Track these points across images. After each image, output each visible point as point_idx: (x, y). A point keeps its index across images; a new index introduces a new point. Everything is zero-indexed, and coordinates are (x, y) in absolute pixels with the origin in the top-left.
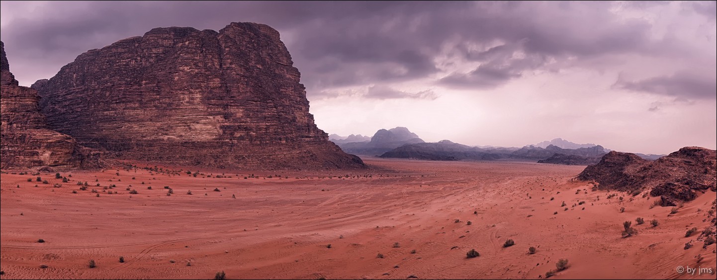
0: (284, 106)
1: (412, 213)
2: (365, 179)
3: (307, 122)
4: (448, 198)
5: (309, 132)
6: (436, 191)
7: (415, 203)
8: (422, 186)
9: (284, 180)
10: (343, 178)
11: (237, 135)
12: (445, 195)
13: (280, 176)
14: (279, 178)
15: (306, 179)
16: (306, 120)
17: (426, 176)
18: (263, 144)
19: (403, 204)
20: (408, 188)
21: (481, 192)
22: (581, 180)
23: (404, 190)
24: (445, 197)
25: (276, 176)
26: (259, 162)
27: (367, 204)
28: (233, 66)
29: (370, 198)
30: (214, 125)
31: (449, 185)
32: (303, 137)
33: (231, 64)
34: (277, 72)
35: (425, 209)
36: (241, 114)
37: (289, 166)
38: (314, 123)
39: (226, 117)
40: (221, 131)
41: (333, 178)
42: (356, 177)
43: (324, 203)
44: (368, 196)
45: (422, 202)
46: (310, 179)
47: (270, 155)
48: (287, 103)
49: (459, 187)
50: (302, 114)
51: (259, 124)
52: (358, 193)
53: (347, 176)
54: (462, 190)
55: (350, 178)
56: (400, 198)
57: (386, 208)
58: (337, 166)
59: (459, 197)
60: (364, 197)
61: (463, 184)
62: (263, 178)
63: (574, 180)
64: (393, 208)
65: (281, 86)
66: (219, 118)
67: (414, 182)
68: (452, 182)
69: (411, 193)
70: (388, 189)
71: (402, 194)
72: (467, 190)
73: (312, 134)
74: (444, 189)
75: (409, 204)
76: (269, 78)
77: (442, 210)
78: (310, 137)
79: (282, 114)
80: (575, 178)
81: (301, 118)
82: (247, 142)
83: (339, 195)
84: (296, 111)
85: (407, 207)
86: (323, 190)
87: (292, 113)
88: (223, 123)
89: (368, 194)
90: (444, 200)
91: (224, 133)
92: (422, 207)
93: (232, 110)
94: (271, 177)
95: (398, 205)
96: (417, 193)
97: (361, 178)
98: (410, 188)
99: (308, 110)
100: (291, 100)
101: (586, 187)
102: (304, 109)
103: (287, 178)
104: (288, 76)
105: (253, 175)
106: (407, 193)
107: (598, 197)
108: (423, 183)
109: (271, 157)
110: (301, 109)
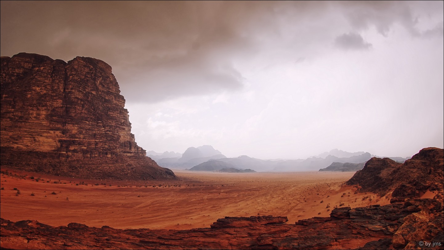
0: (111, 127)
1: (207, 215)
2: (175, 188)
4: (239, 203)
5: (130, 149)
6: (231, 197)
7: (212, 207)
8: (221, 193)
9: (108, 187)
10: (156, 187)
11: (72, 148)
12: (238, 201)
13: (105, 184)
14: (104, 186)
15: (126, 187)
16: (128, 139)
17: (226, 186)
18: (93, 157)
19: (202, 208)
20: (208, 196)
21: (268, 197)
22: (348, 184)
23: (205, 197)
24: (237, 202)
25: (102, 184)
26: (88, 172)
27: (174, 207)
28: (73, 91)
29: (176, 203)
30: (54, 138)
31: (243, 193)
32: (125, 152)
33: (72, 89)
34: (107, 98)
35: (219, 211)
36: (76, 131)
37: (112, 177)
38: (134, 141)
39: (64, 132)
40: (59, 144)
41: (148, 187)
42: (167, 187)
43: (138, 206)
44: (175, 201)
45: (218, 206)
46: (129, 187)
47: (98, 167)
48: (114, 124)
49: (251, 194)
50: (125, 134)
51: (89, 140)
52: (167, 199)
53: (160, 186)
54: (252, 197)
55: (162, 187)
56: (200, 203)
57: (188, 210)
58: (152, 177)
59: (248, 202)
60: (172, 202)
61: (255, 192)
62: (91, 185)
63: (343, 185)
64: (193, 211)
65: (109, 109)
66: (58, 133)
67: (214, 190)
68: (246, 190)
69: (210, 200)
70: (193, 196)
71: (203, 200)
72: (257, 196)
73: (133, 150)
74: (238, 196)
75: (207, 208)
76: (100, 103)
77: (232, 212)
78: (131, 153)
79: (109, 132)
80: (344, 184)
81: (125, 137)
82: (80, 155)
83: (151, 200)
84: (120, 131)
85: (205, 210)
86: (139, 196)
87: (117, 132)
88: (62, 137)
89: (176, 200)
90: (236, 205)
91: (61, 146)
92: (217, 210)
93: (69, 127)
94: (97, 185)
95: (198, 209)
96: (215, 199)
97: (171, 187)
98: (210, 195)
99: (130, 130)
100: (117, 121)
101: (350, 191)
102: (127, 129)
103: (110, 186)
104: (115, 102)
105: (83, 182)
106: (207, 199)
107: (356, 199)
108: (222, 191)
109: (99, 168)
110: (124, 129)
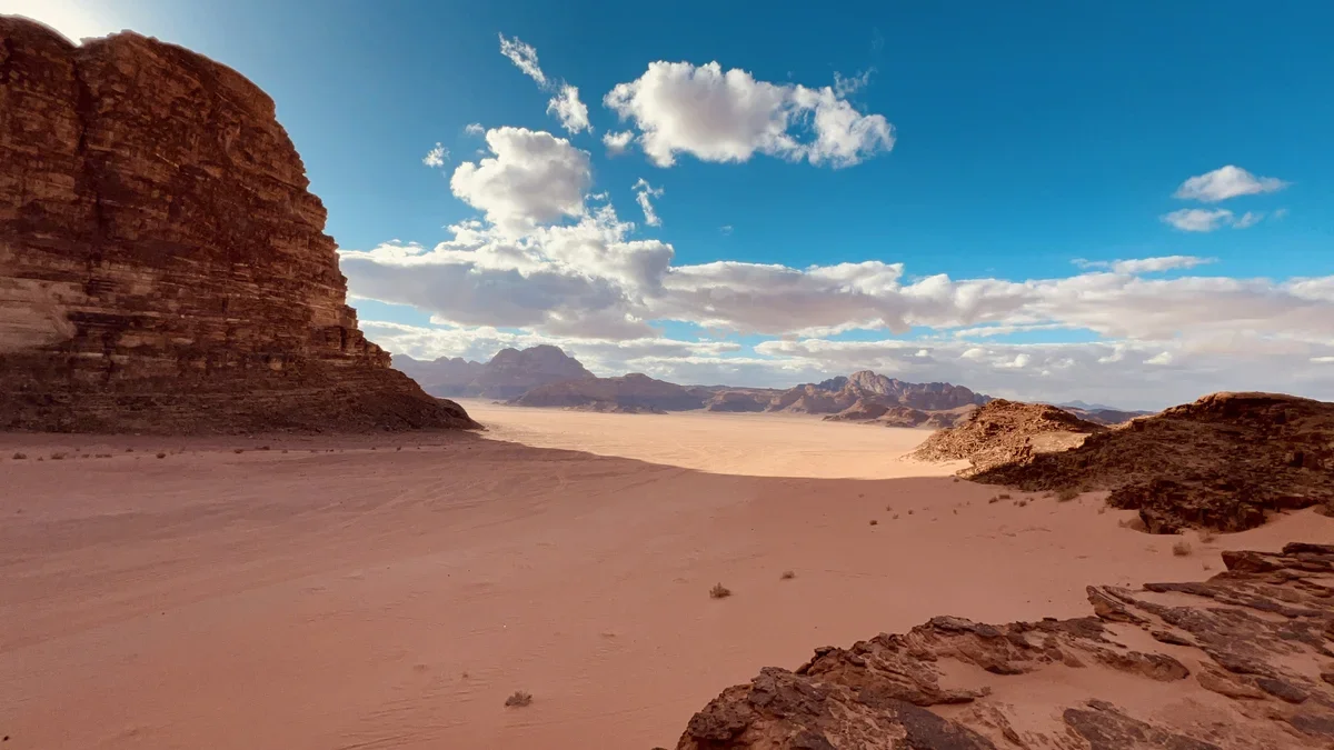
0: (281, 282)
3: (338, 322)
11: (131, 340)
13: (266, 448)
14: (264, 452)
16: (336, 319)
25: (256, 447)
26: (200, 414)
36: (148, 289)
38: (356, 326)
39: (90, 289)
40: (69, 329)
47: (236, 398)
48: (291, 275)
50: (326, 304)
51: (204, 319)
58: (410, 423)
65: (273, 231)
66: (62, 288)
73: (351, 351)
76: (240, 209)
79: (273, 298)
81: (326, 314)
82: (168, 363)
84: (312, 295)
87: (303, 300)
88: (82, 305)
91: (82, 333)
93: (109, 270)
99: (343, 296)
100: (301, 269)
102: (332, 293)
104: (292, 210)
109: (240, 402)
110: (324, 292)
